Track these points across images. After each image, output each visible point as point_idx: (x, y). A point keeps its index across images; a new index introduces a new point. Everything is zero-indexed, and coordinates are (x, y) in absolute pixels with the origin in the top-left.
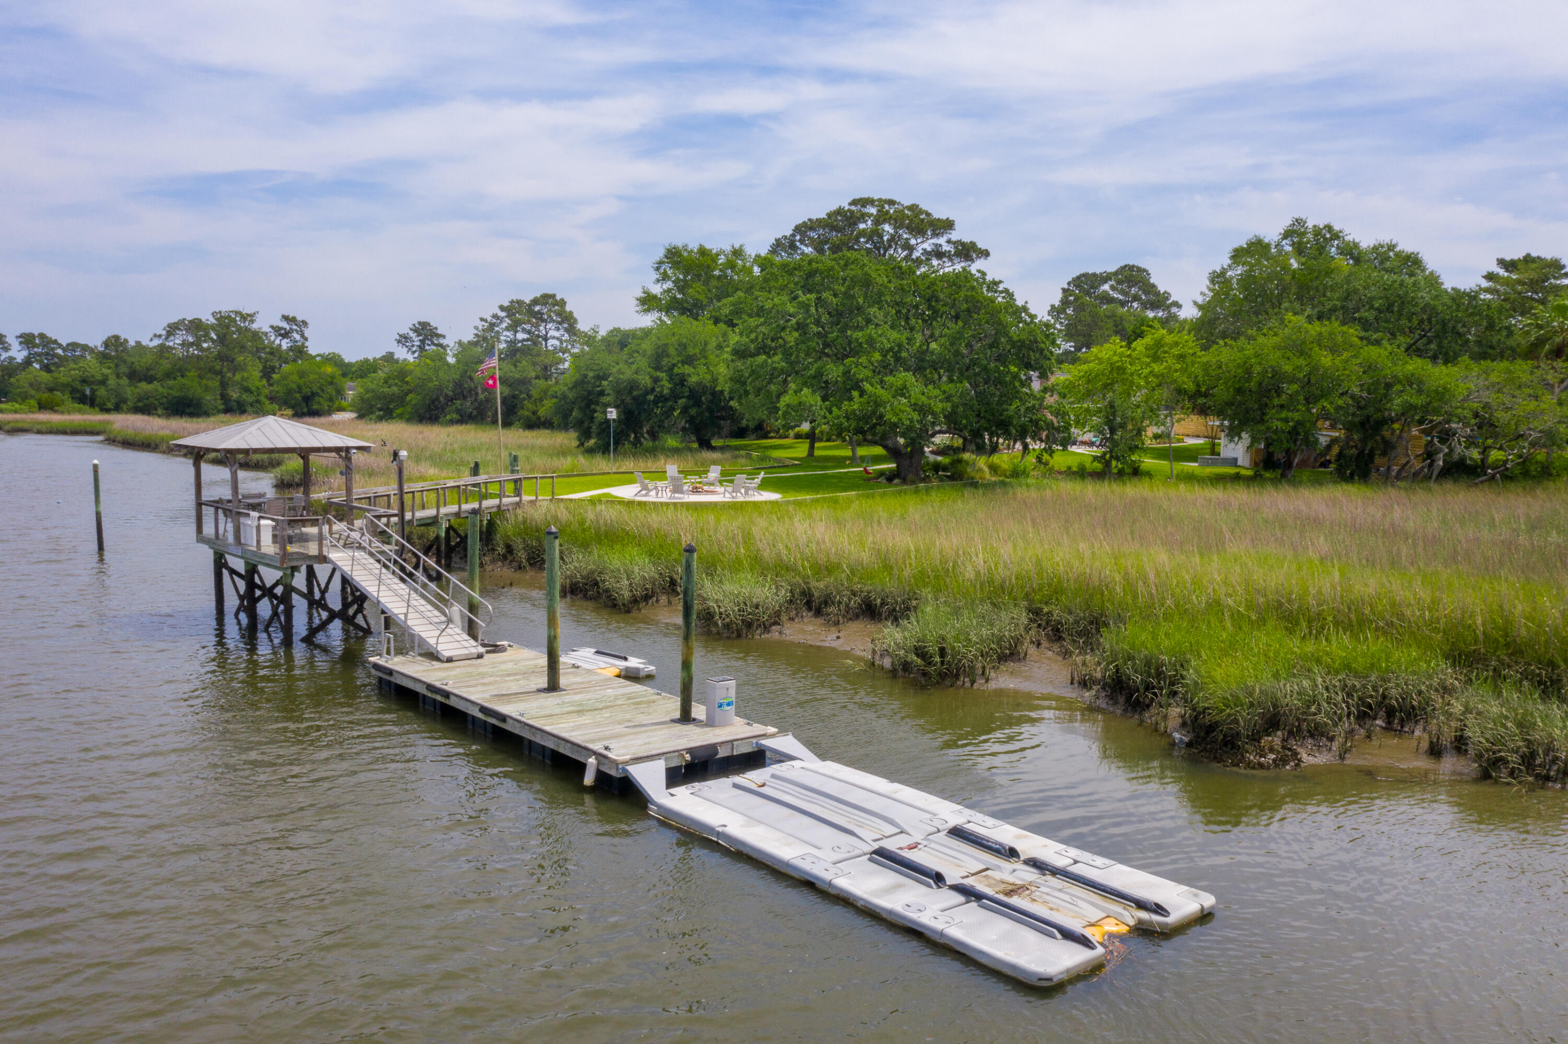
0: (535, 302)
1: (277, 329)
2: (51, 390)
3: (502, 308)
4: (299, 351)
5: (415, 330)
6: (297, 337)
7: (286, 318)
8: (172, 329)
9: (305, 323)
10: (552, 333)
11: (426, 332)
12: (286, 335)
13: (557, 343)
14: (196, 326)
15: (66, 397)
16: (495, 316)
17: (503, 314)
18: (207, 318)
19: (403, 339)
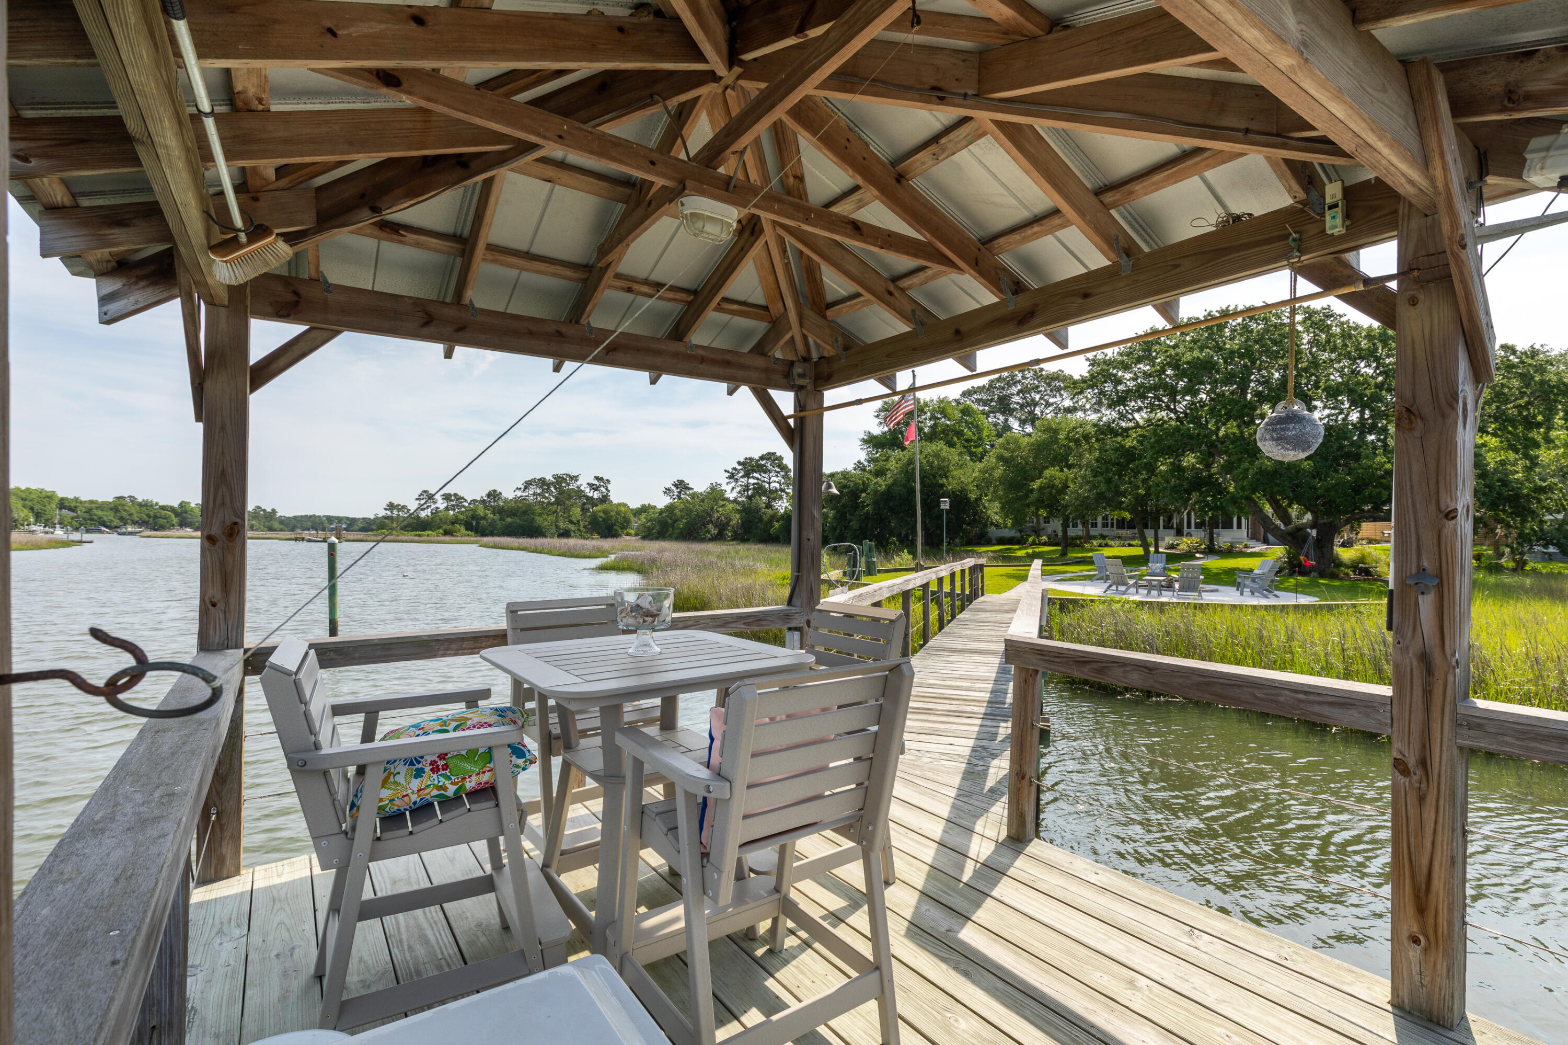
0: (762, 458)
1: (590, 485)
2: (453, 523)
3: (739, 463)
4: (605, 499)
5: (675, 485)
6: (603, 490)
7: (597, 478)
8: (528, 484)
9: (608, 481)
10: (773, 479)
11: (681, 485)
12: (596, 488)
13: (777, 485)
14: (542, 482)
15: (463, 529)
16: (734, 469)
17: (740, 467)
18: (549, 478)
19: (668, 491)
